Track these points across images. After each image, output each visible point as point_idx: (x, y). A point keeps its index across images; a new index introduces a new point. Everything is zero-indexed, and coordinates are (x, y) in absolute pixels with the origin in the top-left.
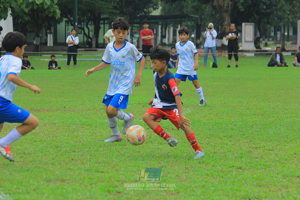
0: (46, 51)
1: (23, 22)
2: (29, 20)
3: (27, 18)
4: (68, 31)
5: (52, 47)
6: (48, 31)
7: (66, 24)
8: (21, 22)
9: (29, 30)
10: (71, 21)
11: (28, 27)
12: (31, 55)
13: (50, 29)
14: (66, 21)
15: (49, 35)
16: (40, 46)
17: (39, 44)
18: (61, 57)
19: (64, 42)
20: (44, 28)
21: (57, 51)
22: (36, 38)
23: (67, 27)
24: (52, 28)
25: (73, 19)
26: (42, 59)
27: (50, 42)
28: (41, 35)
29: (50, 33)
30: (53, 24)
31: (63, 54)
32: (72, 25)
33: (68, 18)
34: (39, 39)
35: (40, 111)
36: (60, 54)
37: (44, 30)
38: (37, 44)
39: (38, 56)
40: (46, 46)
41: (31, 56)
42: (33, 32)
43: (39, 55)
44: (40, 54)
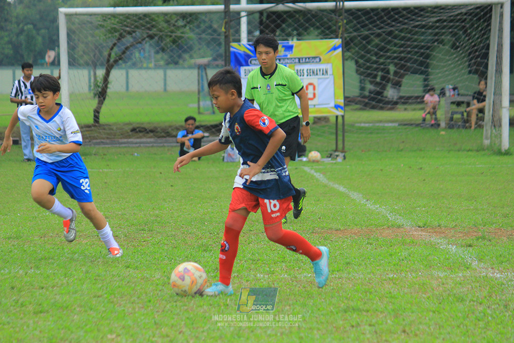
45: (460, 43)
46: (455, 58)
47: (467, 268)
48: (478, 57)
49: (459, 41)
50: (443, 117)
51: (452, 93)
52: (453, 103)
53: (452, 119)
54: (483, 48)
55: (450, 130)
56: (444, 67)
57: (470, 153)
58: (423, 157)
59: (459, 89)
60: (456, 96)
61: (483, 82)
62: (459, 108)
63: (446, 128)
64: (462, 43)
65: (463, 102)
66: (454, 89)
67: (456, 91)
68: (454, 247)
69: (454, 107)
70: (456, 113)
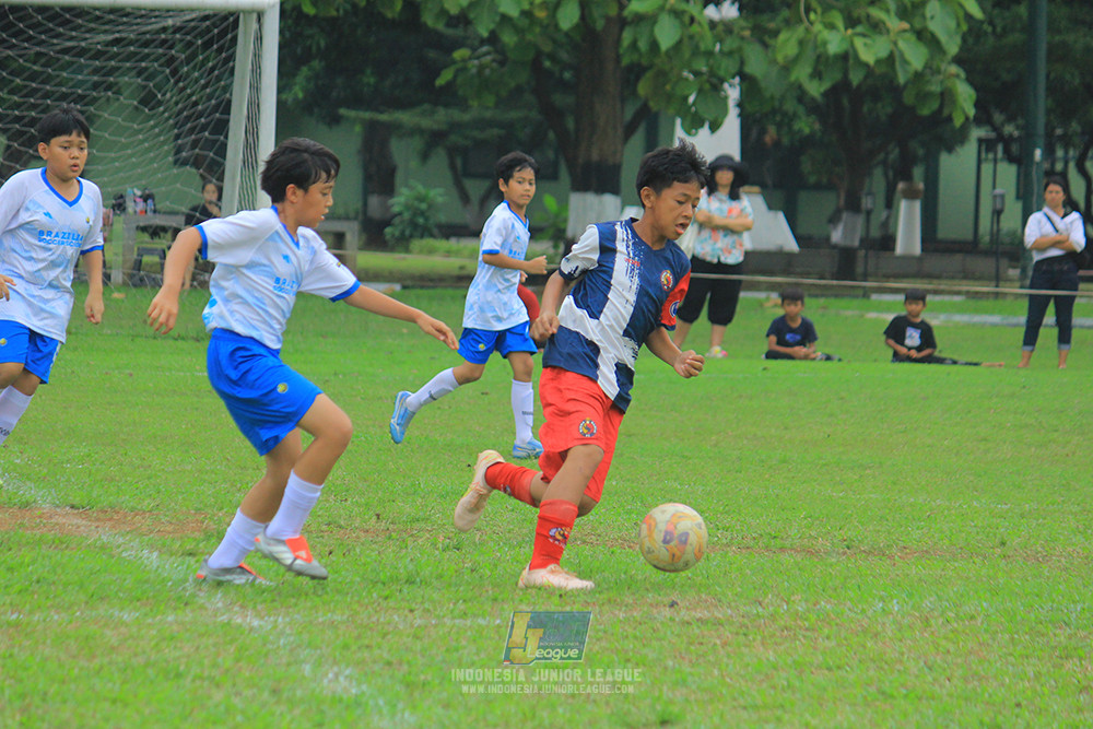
0: (887, 277)
1: (786, 141)
2: (812, 134)
3: (805, 125)
4: (994, 187)
5: (919, 259)
6: (901, 186)
7: (983, 155)
8: (777, 144)
9: (812, 179)
10: (1007, 141)
11: (806, 166)
12: (822, 296)
13: (908, 177)
14: (980, 141)
15: (903, 205)
16: (862, 253)
17: (856, 243)
18: (960, 310)
19: (970, 237)
20: (878, 173)
21: (938, 277)
22: (845, 215)
23: (987, 168)
24: (918, 172)
25: (1016, 133)
26: (872, 315)
27: (908, 237)
28: (867, 202)
29: (911, 195)
30: (921, 152)
31: (968, 294)
32: (1010, 158)
33: (995, 129)
34: (860, 220)
35: (891, 557)
36: (958, 293)
37: (878, 180)
38: (848, 243)
39: (856, 302)
40: (888, 254)
41: (822, 301)
42: (830, 187)
43: (856, 297)
44: (861, 292)
45: (164, 95)
46: (153, 127)
47: (186, 604)
48: (204, 128)
49: (163, 91)
50: (120, 259)
51: (141, 205)
52: (144, 229)
53: (138, 265)
54: (216, 108)
55: (134, 290)
56: (125, 147)
57: (180, 344)
58: (76, 349)
59: (157, 198)
60: (150, 214)
61: (211, 187)
62: (156, 240)
63: (125, 284)
64: (168, 95)
65: (164, 229)
66: (146, 198)
67: (149, 201)
68: (155, 554)
69: (146, 237)
70: (150, 252)
